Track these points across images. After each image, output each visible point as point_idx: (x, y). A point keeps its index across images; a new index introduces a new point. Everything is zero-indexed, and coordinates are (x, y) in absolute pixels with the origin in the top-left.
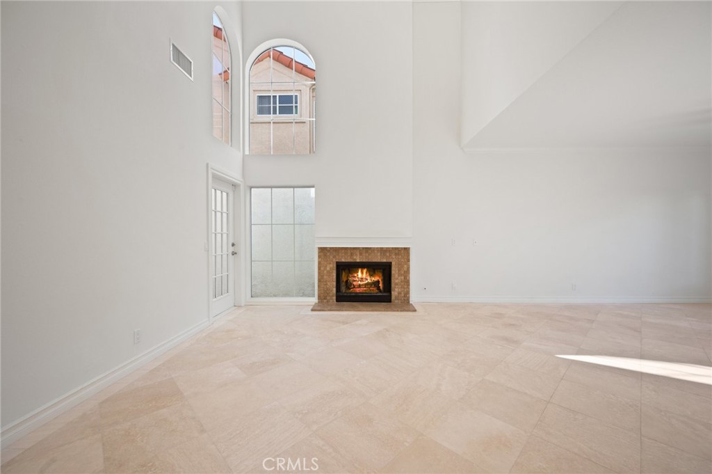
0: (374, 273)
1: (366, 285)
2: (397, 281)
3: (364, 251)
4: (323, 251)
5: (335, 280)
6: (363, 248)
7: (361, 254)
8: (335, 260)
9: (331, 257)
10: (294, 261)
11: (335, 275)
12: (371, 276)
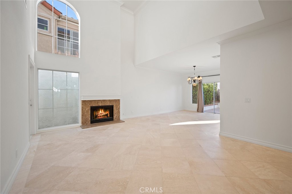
0: (106, 111)
1: (103, 116)
2: (115, 112)
3: (103, 101)
4: (84, 102)
5: (90, 114)
6: (102, 100)
7: (101, 102)
8: (90, 106)
9: (88, 104)
10: (67, 108)
11: (90, 112)
12: (105, 112)
